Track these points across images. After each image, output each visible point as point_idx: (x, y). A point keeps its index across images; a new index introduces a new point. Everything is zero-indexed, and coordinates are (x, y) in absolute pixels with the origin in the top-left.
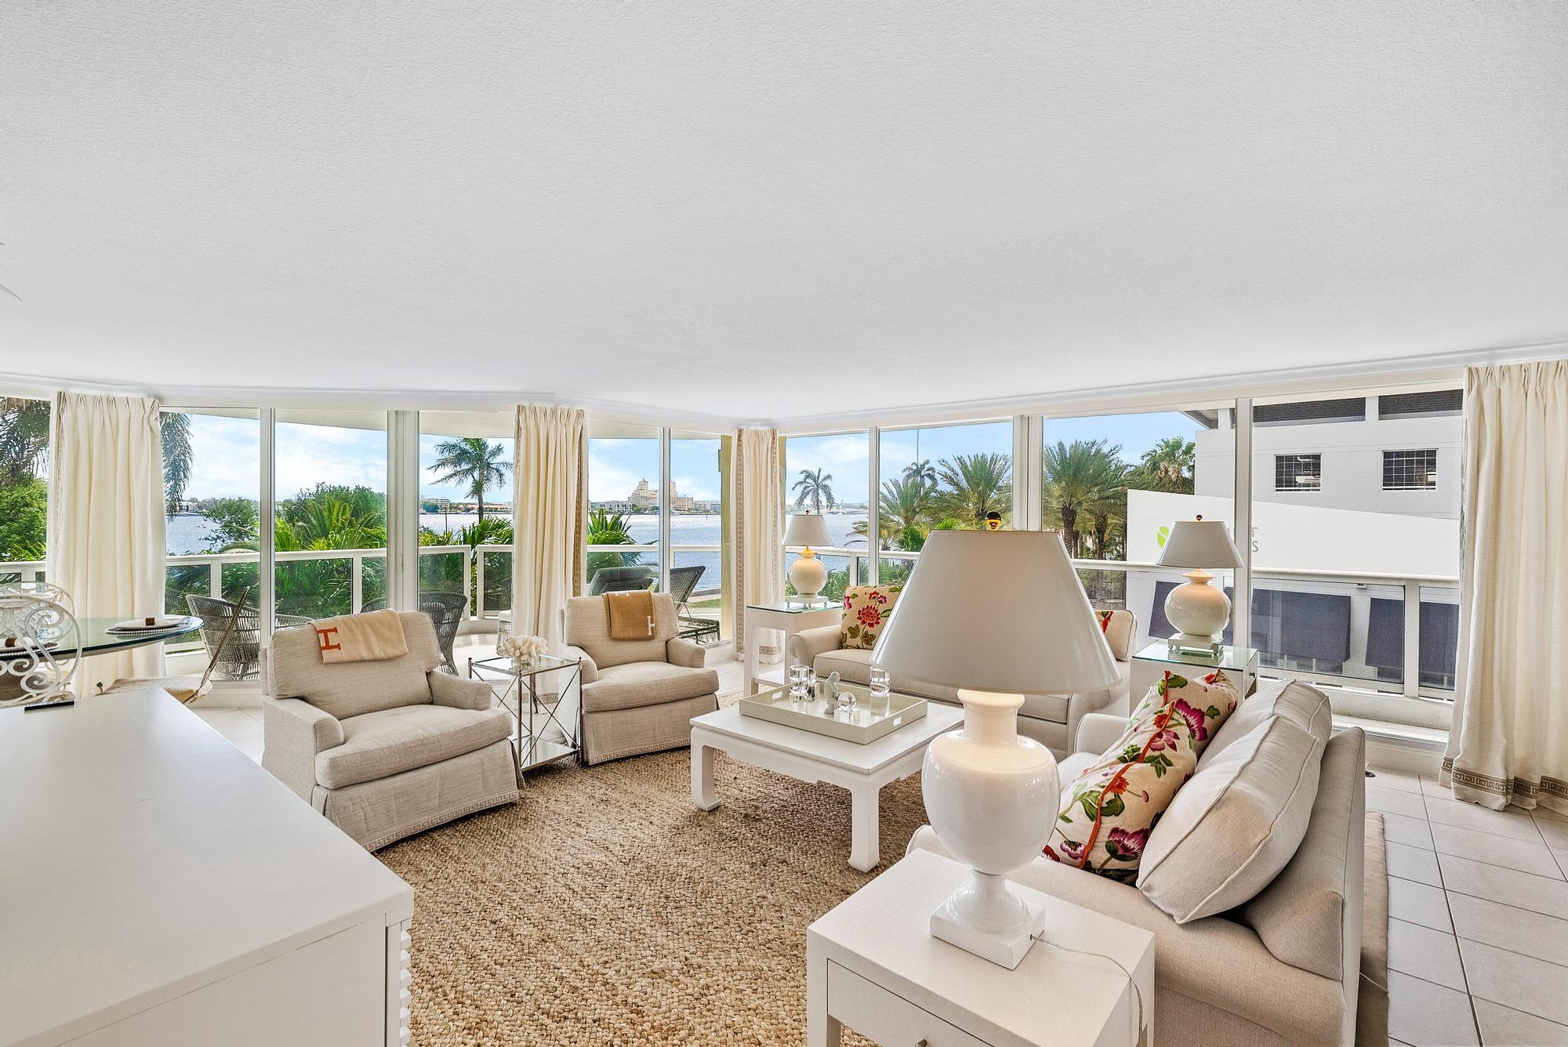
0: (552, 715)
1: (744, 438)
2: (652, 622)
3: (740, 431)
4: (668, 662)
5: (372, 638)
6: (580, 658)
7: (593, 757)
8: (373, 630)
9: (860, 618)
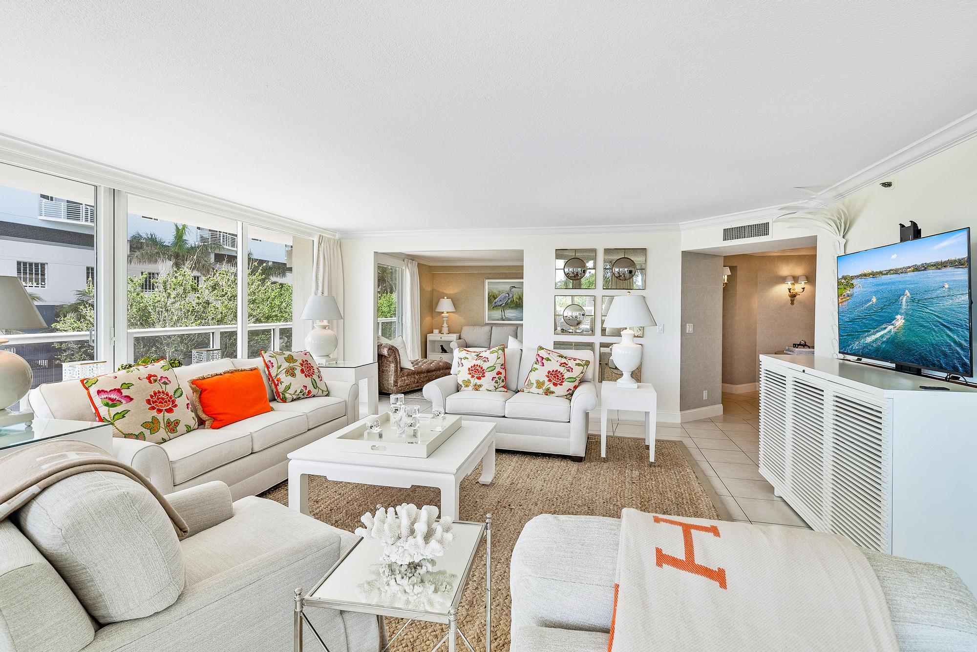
9: (153, 408)
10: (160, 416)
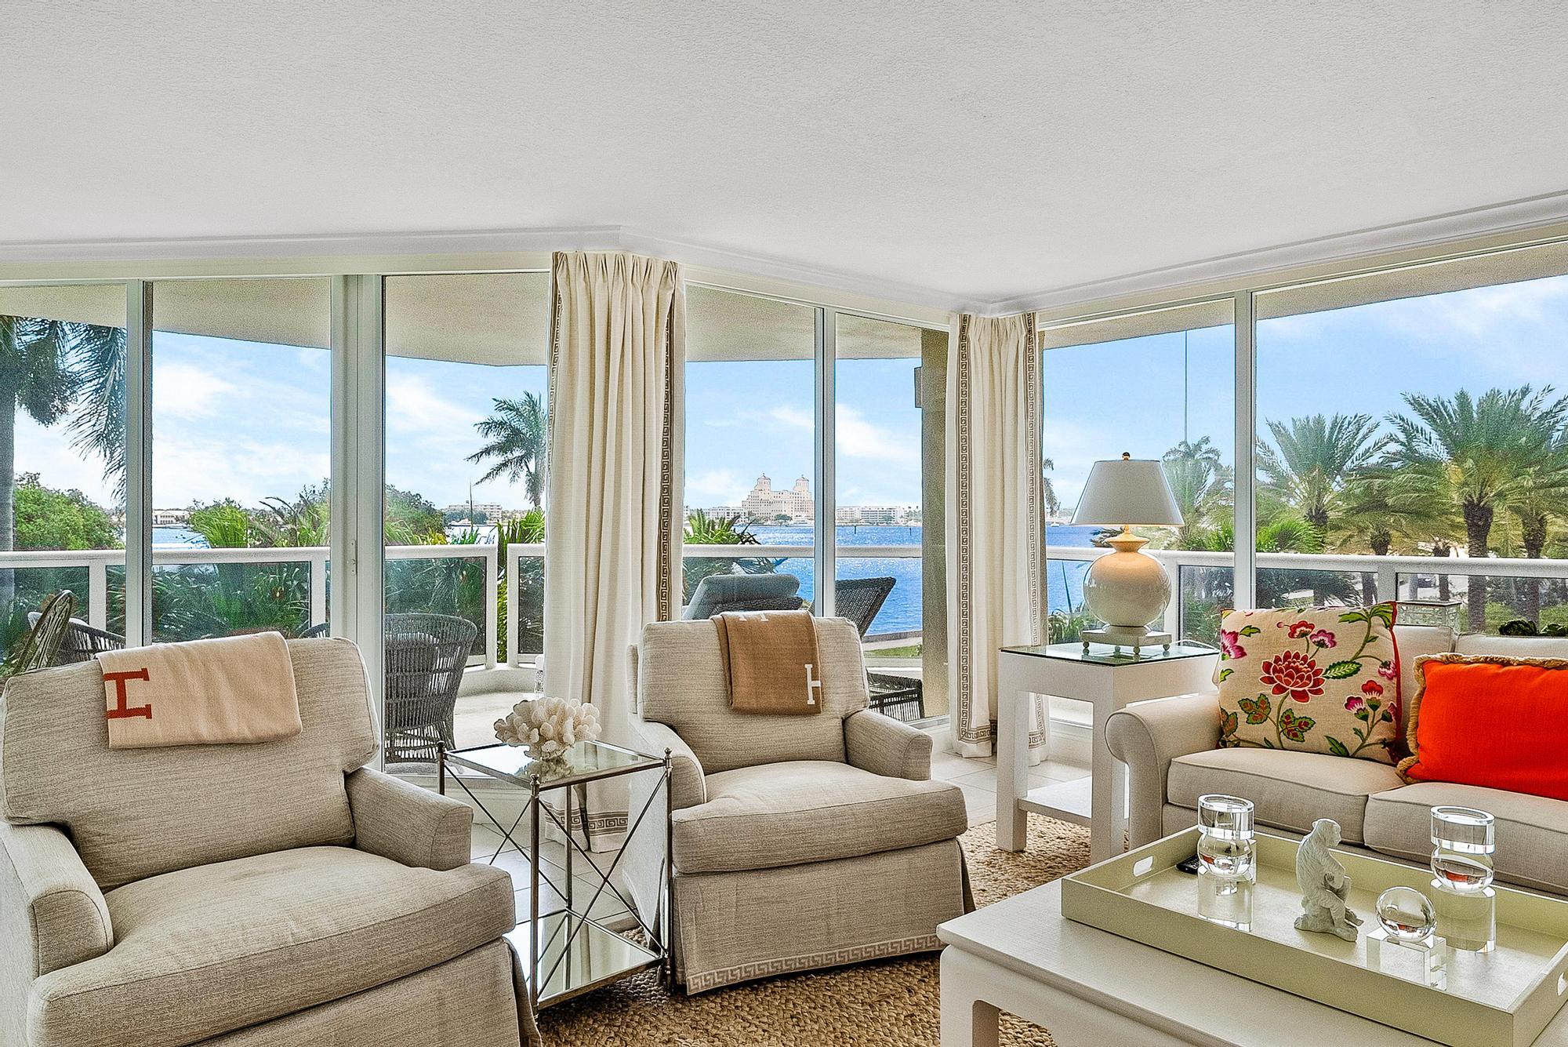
0: (606, 880)
1: (971, 333)
2: (814, 678)
3: (965, 320)
4: (848, 762)
5: (226, 693)
6: (668, 753)
7: (697, 977)
8: (230, 679)
9: (1270, 681)
10: (1275, 699)
